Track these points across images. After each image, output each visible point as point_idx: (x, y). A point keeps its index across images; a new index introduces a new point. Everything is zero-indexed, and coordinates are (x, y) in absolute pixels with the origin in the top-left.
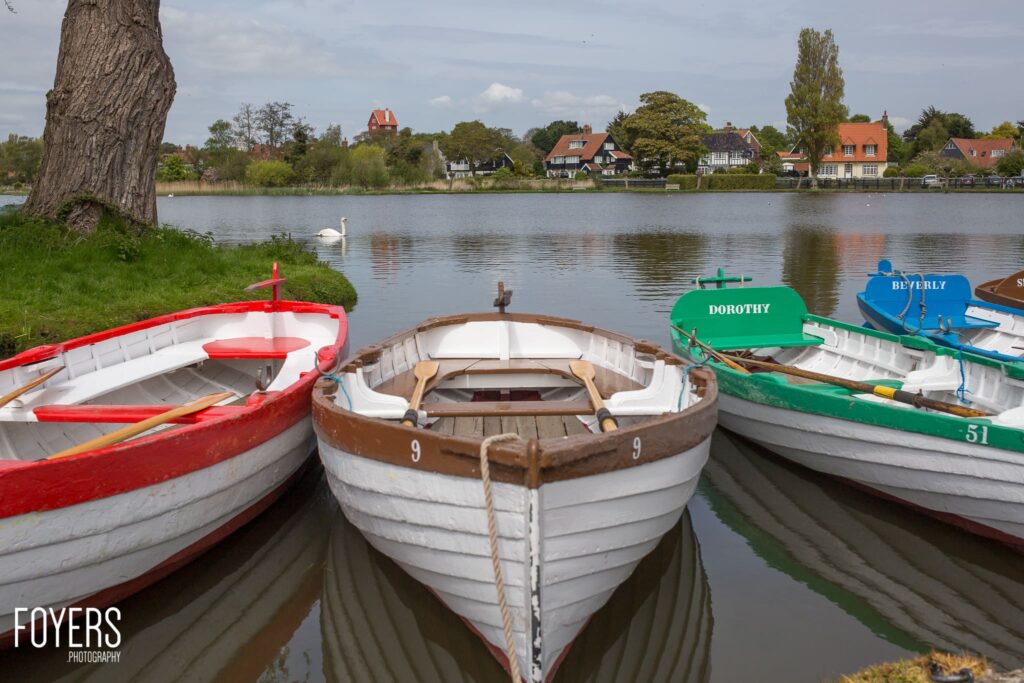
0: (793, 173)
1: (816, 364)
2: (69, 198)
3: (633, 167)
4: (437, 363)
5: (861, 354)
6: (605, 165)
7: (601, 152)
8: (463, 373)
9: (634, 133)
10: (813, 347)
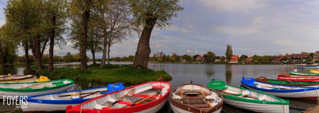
0: (226, 62)
1: (227, 91)
2: (137, 65)
3: (206, 61)
4: (183, 91)
5: (233, 90)
6: (203, 60)
7: (203, 59)
8: (186, 92)
9: (206, 56)
10: (227, 88)
